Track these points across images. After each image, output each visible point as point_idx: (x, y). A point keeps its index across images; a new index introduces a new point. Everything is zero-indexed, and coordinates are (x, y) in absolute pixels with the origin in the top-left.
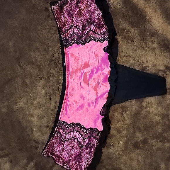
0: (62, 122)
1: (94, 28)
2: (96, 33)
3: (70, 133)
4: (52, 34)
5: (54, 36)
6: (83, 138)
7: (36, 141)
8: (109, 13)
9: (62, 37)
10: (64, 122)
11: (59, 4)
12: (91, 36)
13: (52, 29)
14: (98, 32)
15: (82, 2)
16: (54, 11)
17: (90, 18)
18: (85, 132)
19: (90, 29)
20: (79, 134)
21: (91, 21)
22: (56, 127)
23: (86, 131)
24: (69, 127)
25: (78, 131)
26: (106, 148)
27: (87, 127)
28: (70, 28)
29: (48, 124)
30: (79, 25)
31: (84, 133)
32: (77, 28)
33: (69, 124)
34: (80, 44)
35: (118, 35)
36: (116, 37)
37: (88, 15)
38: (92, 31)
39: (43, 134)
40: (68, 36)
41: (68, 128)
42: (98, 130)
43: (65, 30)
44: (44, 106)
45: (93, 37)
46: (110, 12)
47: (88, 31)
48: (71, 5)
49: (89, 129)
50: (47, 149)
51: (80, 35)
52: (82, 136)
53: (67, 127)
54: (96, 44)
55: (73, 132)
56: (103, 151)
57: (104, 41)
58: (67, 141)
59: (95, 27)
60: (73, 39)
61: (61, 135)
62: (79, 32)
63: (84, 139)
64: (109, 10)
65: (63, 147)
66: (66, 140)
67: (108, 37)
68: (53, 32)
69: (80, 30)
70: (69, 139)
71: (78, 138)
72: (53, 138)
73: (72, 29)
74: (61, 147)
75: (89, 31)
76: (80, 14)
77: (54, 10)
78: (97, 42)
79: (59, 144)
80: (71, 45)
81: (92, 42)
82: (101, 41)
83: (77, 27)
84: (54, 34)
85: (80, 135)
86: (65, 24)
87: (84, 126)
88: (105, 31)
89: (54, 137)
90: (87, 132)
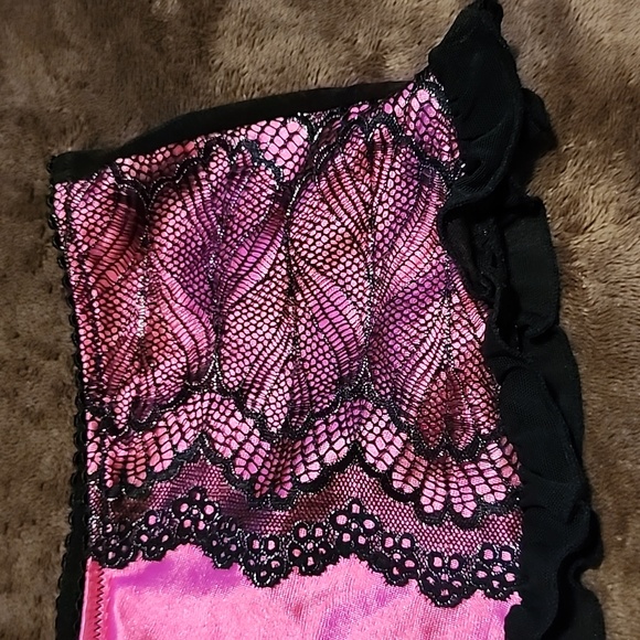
1: (394, 452)
2: (399, 496)
4: (26, 412)
5: (35, 437)
8: (553, 333)
9: (92, 468)
11: (120, 177)
12: (348, 512)
13: (37, 371)
14: (418, 493)
15: (323, 200)
16: (71, 234)
17: (365, 351)
19: (356, 453)
21: (373, 379)
28: (183, 397)
30: (269, 384)
32: (241, 406)
34: (239, 570)
35: (612, 557)
36: (590, 578)
37: (355, 318)
38: (369, 469)
40: (148, 458)
43: (136, 400)
45: (369, 524)
46: (566, 322)
47: (330, 458)
48: (226, 203)
51: (254, 478)
54: (382, 600)
57: (465, 593)
59: (398, 442)
60: (183, 501)
62: (249, 448)
64: (559, 307)
67: (508, 567)
68: (35, 395)
69: (266, 435)
73: (198, 405)
75: (340, 466)
76: (290, 292)
77: (69, 220)
78: (403, 584)
80: (156, 551)
81: (350, 574)
82: (440, 585)
83: (239, 397)
84: (38, 419)
86: (145, 356)
88: (490, 499)
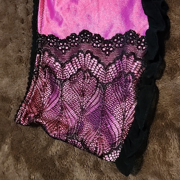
0: (47, 38)
3: (71, 62)
6: (103, 64)
7: (2, 96)
10: (52, 37)
18: (104, 49)
20: (92, 58)
22: (38, 55)
23: (108, 46)
24: (67, 48)
25: (88, 52)
26: (165, 76)
27: (106, 35)
29: (20, 54)
31: (103, 51)
33: (63, 41)
39: (14, 79)
41: (65, 49)
42: (138, 35)
44: (5, 15)
49: (114, 38)
50: (25, 108)
52: (99, 62)
53: (62, 49)
55: (78, 58)
56: (160, 86)
58: (68, 82)
61: (52, 71)
63: (106, 68)
65: (61, 96)
66: (65, 81)
70: (71, 76)
71: (93, 69)
72: (35, 82)
74: (58, 99)
79: (52, 92)
85: (94, 59)
87: (99, 35)
89: (37, 79)
90: (111, 49)
